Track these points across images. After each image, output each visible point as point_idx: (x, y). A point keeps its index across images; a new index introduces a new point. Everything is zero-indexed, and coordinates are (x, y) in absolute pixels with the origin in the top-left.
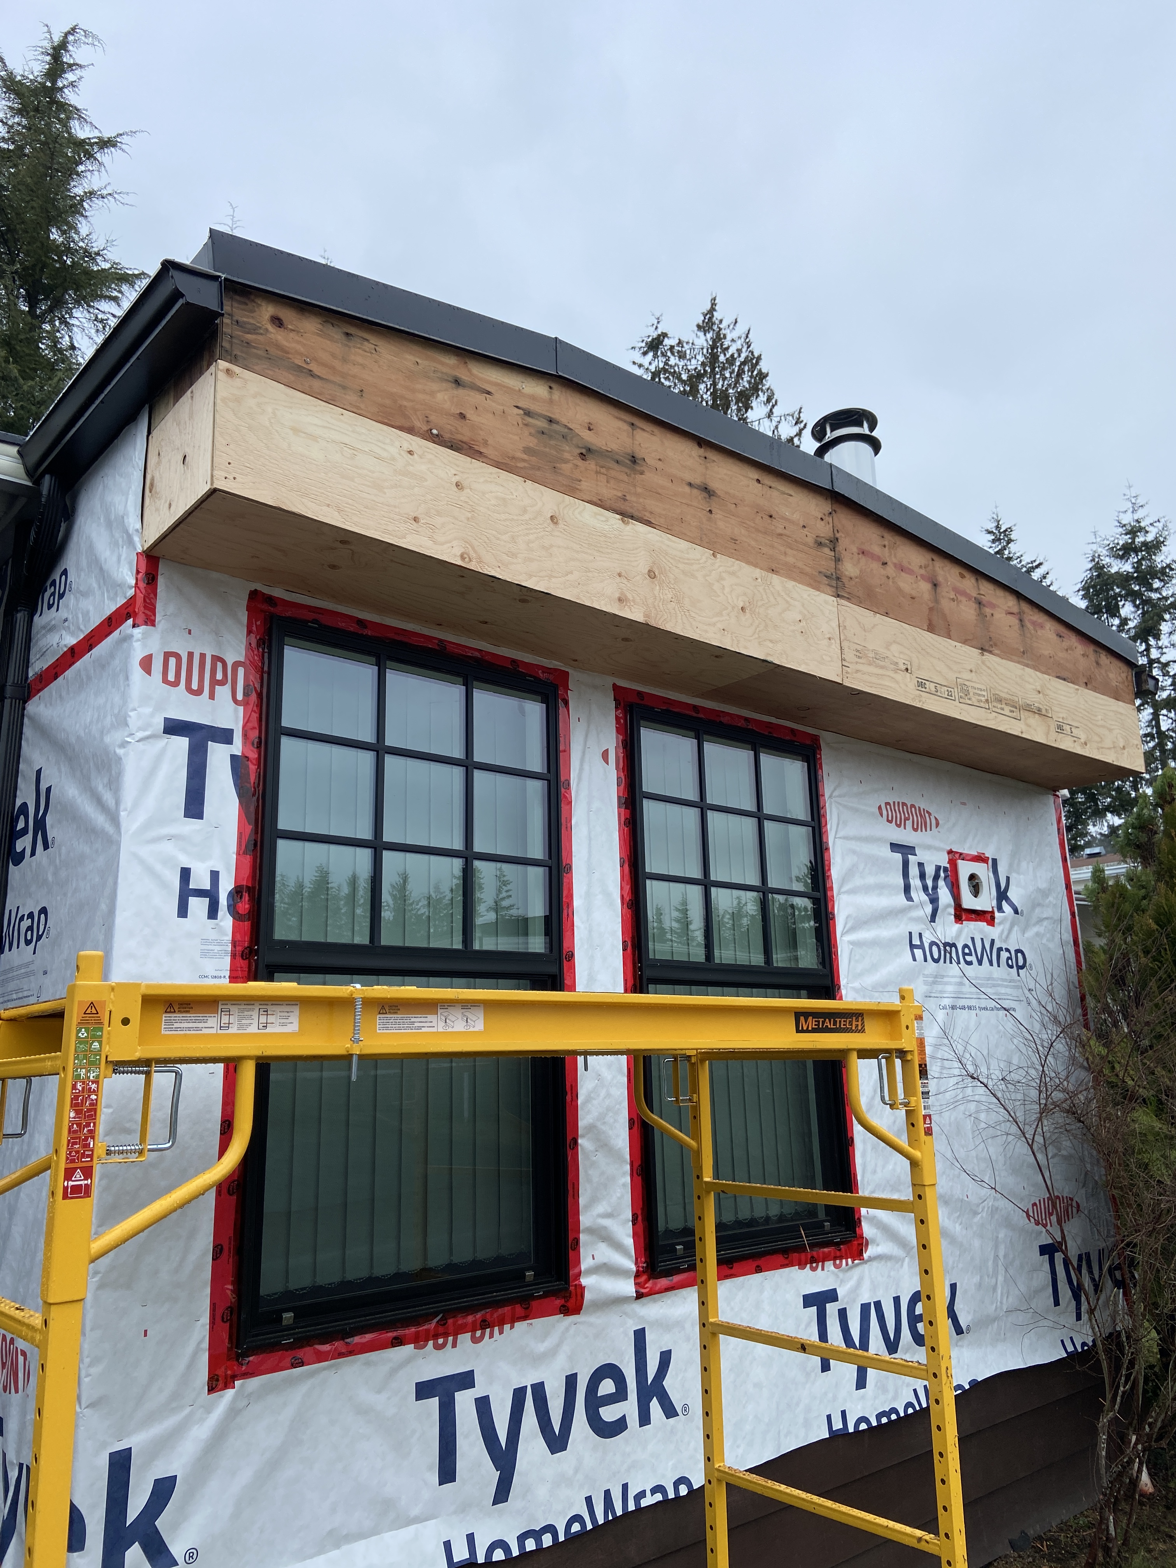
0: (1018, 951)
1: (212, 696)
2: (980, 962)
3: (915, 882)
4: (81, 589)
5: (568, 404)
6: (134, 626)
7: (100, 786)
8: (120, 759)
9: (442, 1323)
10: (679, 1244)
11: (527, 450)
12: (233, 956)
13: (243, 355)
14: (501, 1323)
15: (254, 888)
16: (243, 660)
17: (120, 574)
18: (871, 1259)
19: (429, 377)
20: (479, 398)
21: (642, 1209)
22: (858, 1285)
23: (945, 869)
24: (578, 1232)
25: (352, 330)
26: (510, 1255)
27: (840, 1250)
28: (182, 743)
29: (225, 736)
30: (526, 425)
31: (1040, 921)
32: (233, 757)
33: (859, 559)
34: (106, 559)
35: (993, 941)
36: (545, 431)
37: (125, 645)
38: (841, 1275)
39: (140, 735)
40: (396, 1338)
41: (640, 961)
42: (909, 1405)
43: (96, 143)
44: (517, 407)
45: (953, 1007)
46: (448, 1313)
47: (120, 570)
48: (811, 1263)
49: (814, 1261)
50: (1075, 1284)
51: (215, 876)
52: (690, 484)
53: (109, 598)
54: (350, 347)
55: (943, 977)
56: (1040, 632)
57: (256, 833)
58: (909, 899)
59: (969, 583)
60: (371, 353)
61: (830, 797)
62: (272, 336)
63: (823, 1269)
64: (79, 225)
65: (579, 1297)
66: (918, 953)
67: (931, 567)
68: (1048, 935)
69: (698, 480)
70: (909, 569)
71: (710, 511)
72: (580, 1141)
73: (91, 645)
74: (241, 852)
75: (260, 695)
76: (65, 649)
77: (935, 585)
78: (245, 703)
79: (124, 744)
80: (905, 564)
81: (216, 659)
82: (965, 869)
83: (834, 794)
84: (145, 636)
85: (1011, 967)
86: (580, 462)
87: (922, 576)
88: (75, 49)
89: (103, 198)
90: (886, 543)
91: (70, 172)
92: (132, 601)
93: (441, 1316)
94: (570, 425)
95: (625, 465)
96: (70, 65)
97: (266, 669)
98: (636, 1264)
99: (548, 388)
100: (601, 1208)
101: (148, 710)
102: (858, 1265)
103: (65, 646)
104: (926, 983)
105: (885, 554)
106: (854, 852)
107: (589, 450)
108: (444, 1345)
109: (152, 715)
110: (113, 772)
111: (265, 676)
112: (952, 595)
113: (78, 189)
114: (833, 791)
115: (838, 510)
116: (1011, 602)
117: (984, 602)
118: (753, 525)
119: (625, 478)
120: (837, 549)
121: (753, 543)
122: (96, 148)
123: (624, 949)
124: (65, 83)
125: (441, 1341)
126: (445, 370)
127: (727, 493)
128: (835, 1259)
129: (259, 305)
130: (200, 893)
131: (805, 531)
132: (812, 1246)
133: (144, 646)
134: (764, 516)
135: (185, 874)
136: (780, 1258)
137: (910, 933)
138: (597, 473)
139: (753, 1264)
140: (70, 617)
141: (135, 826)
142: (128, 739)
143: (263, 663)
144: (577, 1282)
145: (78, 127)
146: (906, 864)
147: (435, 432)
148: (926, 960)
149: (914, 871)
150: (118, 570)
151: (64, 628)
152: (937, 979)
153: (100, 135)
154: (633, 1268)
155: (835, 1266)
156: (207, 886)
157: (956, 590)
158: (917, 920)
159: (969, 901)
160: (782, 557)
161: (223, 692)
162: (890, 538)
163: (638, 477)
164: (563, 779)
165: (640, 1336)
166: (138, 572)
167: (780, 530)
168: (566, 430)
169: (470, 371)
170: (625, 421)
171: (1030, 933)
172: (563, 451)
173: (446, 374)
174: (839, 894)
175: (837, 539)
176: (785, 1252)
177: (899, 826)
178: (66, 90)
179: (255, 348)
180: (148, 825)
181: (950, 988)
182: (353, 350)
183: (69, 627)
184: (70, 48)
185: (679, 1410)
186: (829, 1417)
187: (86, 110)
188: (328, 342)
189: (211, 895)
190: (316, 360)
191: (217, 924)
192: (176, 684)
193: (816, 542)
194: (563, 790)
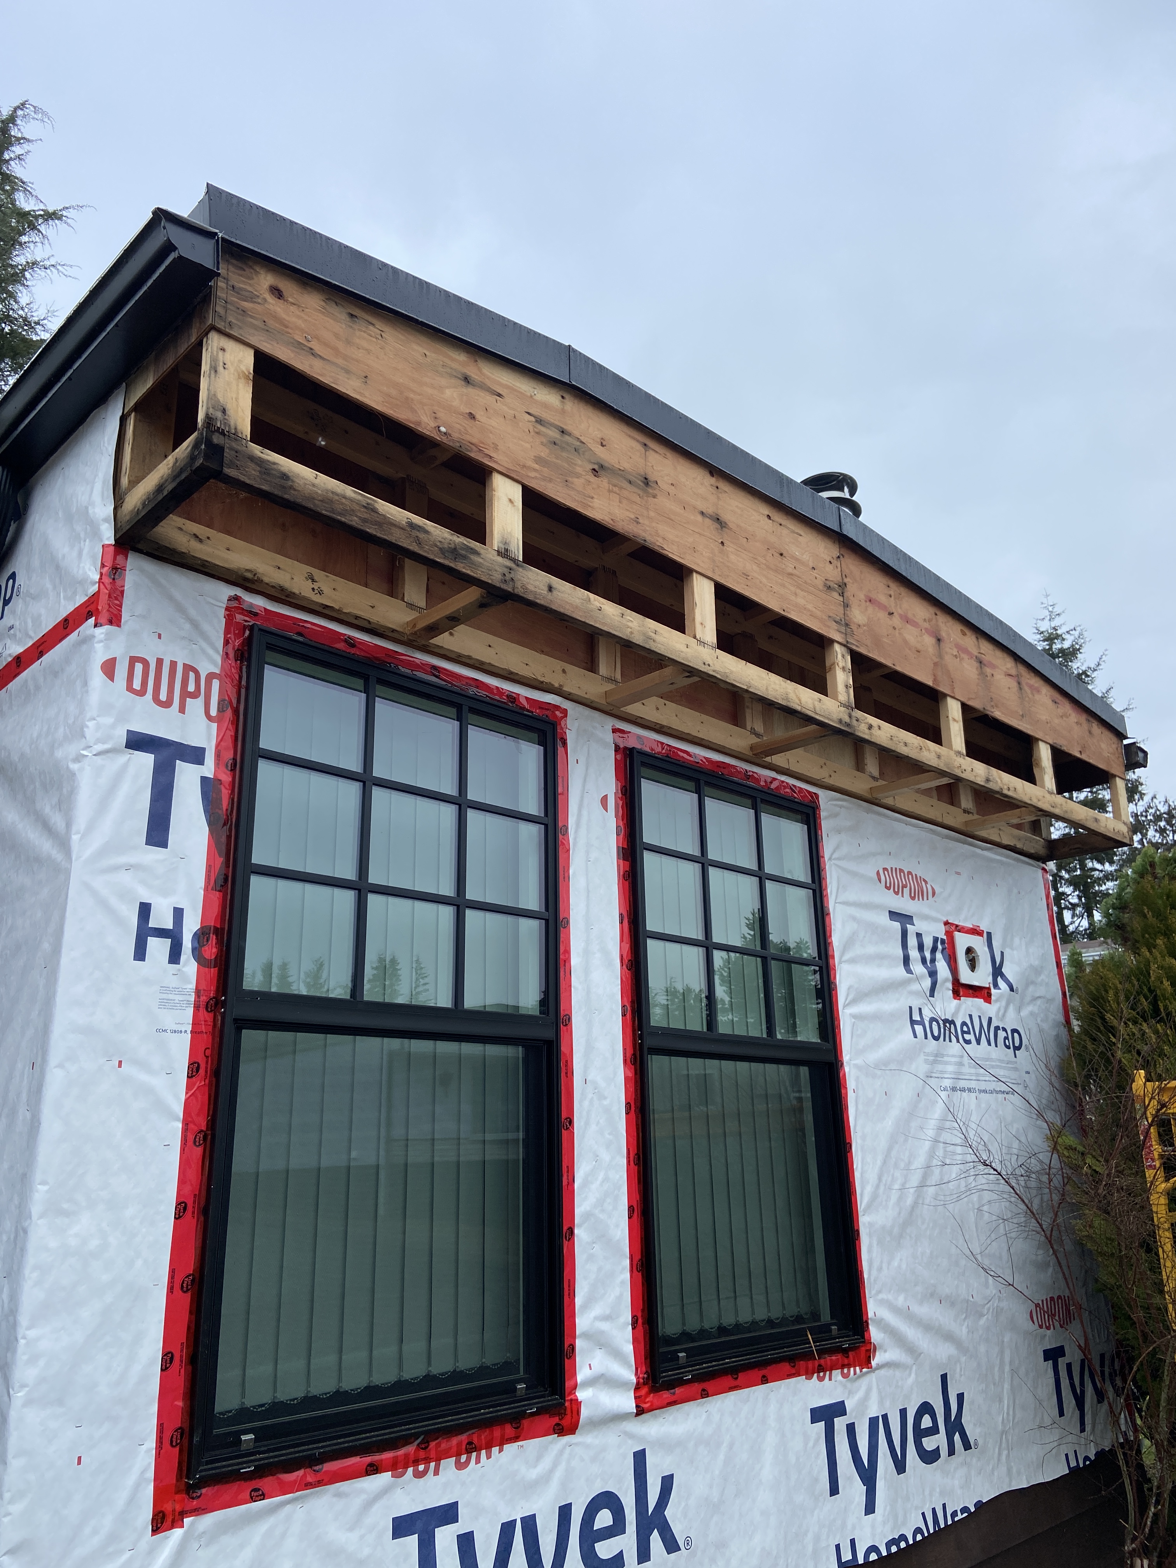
0: (1014, 1031)
1: (182, 710)
2: (978, 1042)
3: (914, 954)
4: (32, 591)
5: (580, 416)
6: (95, 626)
7: (47, 807)
8: (74, 774)
9: (423, 1446)
10: (681, 1351)
11: (538, 460)
12: (197, 1008)
13: (239, 324)
14: (489, 1447)
15: (223, 929)
16: (218, 672)
17: (81, 572)
18: (879, 1367)
19: (437, 371)
20: (491, 399)
21: (643, 1310)
22: (866, 1397)
23: (943, 942)
24: (574, 1337)
25: (357, 312)
26: (495, 1365)
27: (848, 1357)
28: (146, 761)
29: (196, 755)
30: (537, 433)
31: (1035, 999)
32: (204, 779)
33: (867, 607)
34: (64, 556)
35: (990, 1019)
36: (557, 442)
37: (84, 647)
38: (849, 1385)
39: (99, 747)
40: (371, 1465)
41: (640, 1028)
42: (918, 1530)
43: (41, 215)
44: (529, 413)
45: (954, 1089)
46: (430, 1436)
47: (82, 565)
48: (819, 1372)
49: (821, 1370)
50: (1078, 1392)
51: (178, 913)
52: (702, 513)
53: (65, 598)
54: (355, 330)
55: (943, 1056)
56: (1037, 697)
57: (228, 866)
58: (909, 971)
59: (970, 641)
60: (376, 338)
61: (830, 859)
62: (271, 307)
63: (830, 1379)
64: (20, 295)
65: (575, 1413)
66: (919, 1029)
67: (934, 621)
68: (1042, 1015)
69: (710, 510)
70: (914, 621)
71: (722, 543)
72: (576, 1231)
73: (41, 652)
74: (210, 887)
75: (236, 712)
76: (10, 659)
77: (939, 640)
78: (218, 720)
79: (79, 758)
80: (910, 615)
81: (188, 668)
82: (962, 941)
83: (834, 857)
84: (108, 637)
85: (1008, 1047)
86: (592, 479)
87: (926, 629)
88: (24, 123)
89: (46, 268)
90: (892, 593)
91: (12, 242)
92: (95, 598)
93: (422, 1437)
94: (582, 438)
95: (638, 486)
96: (18, 139)
97: (244, 683)
98: (636, 1374)
99: (560, 398)
100: (597, 1310)
101: (108, 720)
102: (867, 1373)
103: (10, 655)
104: (926, 1061)
105: (891, 603)
106: (854, 919)
107: (602, 467)
108: (424, 1473)
109: (113, 726)
110: (65, 791)
111: (243, 691)
112: (955, 652)
113: (19, 259)
114: (834, 851)
115: (846, 556)
116: (1009, 664)
117: (985, 662)
118: (764, 562)
119: (638, 500)
120: (845, 595)
121: (764, 580)
122: (40, 221)
123: (624, 1015)
124: (12, 156)
125: (421, 1468)
126: (455, 365)
127: (738, 526)
128: (842, 1367)
129: (257, 273)
130: (161, 933)
131: (814, 573)
132: (821, 1352)
133: (107, 647)
134: (775, 554)
135: (145, 910)
136: (786, 1367)
137: (911, 1008)
138: (610, 491)
139: (757, 1373)
140: (17, 624)
141: (88, 853)
142: (85, 753)
143: (241, 677)
144: (572, 1397)
145: (22, 200)
146: (904, 934)
147: (443, 429)
148: (926, 1038)
149: (912, 942)
150: (79, 566)
151: (9, 636)
152: (937, 1058)
153: (44, 208)
154: (633, 1379)
155: (845, 1376)
156: (169, 925)
157: (958, 646)
158: (916, 993)
159: (967, 976)
160: (793, 598)
161: (195, 706)
162: (895, 588)
163: (651, 500)
164: (560, 824)
165: (640, 1458)
166: (103, 566)
167: (790, 570)
168: (578, 443)
169: (480, 370)
170: (638, 441)
171: (1025, 1013)
172: (575, 465)
173: (455, 370)
174: (840, 963)
175: (845, 584)
176: (791, 1359)
177: (897, 893)
178: (12, 163)
179: (252, 317)
180: (104, 851)
181: (950, 1068)
182: (358, 333)
183: (15, 635)
184: (19, 122)
185: (681, 1543)
186: (838, 1547)
187: (32, 184)
188: (332, 321)
189: (174, 936)
190: (318, 339)
191: (179, 970)
192: (142, 693)
193: (825, 585)
194: (560, 836)
